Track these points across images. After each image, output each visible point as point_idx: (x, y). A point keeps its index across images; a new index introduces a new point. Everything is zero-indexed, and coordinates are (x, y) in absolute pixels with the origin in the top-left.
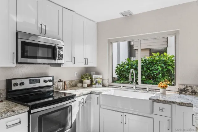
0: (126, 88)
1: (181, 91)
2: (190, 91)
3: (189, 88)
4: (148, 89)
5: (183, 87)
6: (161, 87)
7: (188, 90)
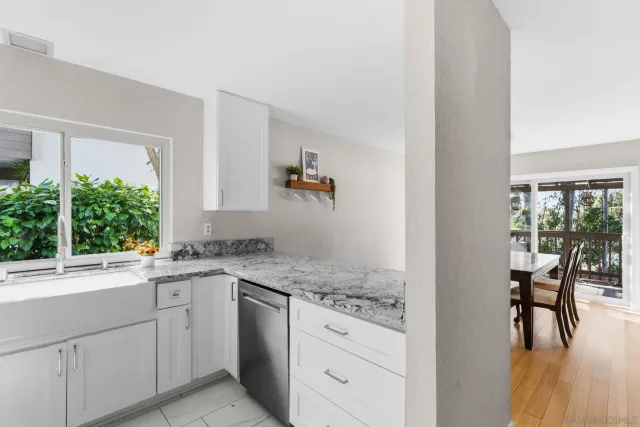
0: (21, 274)
1: (177, 256)
2: (191, 253)
3: (189, 248)
4: (105, 265)
5: (179, 248)
6: (147, 252)
7: (187, 252)
